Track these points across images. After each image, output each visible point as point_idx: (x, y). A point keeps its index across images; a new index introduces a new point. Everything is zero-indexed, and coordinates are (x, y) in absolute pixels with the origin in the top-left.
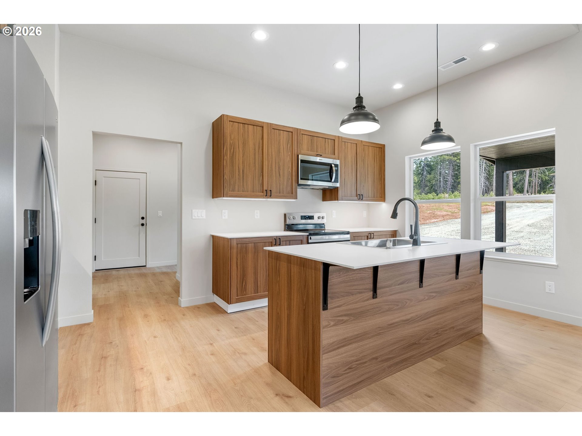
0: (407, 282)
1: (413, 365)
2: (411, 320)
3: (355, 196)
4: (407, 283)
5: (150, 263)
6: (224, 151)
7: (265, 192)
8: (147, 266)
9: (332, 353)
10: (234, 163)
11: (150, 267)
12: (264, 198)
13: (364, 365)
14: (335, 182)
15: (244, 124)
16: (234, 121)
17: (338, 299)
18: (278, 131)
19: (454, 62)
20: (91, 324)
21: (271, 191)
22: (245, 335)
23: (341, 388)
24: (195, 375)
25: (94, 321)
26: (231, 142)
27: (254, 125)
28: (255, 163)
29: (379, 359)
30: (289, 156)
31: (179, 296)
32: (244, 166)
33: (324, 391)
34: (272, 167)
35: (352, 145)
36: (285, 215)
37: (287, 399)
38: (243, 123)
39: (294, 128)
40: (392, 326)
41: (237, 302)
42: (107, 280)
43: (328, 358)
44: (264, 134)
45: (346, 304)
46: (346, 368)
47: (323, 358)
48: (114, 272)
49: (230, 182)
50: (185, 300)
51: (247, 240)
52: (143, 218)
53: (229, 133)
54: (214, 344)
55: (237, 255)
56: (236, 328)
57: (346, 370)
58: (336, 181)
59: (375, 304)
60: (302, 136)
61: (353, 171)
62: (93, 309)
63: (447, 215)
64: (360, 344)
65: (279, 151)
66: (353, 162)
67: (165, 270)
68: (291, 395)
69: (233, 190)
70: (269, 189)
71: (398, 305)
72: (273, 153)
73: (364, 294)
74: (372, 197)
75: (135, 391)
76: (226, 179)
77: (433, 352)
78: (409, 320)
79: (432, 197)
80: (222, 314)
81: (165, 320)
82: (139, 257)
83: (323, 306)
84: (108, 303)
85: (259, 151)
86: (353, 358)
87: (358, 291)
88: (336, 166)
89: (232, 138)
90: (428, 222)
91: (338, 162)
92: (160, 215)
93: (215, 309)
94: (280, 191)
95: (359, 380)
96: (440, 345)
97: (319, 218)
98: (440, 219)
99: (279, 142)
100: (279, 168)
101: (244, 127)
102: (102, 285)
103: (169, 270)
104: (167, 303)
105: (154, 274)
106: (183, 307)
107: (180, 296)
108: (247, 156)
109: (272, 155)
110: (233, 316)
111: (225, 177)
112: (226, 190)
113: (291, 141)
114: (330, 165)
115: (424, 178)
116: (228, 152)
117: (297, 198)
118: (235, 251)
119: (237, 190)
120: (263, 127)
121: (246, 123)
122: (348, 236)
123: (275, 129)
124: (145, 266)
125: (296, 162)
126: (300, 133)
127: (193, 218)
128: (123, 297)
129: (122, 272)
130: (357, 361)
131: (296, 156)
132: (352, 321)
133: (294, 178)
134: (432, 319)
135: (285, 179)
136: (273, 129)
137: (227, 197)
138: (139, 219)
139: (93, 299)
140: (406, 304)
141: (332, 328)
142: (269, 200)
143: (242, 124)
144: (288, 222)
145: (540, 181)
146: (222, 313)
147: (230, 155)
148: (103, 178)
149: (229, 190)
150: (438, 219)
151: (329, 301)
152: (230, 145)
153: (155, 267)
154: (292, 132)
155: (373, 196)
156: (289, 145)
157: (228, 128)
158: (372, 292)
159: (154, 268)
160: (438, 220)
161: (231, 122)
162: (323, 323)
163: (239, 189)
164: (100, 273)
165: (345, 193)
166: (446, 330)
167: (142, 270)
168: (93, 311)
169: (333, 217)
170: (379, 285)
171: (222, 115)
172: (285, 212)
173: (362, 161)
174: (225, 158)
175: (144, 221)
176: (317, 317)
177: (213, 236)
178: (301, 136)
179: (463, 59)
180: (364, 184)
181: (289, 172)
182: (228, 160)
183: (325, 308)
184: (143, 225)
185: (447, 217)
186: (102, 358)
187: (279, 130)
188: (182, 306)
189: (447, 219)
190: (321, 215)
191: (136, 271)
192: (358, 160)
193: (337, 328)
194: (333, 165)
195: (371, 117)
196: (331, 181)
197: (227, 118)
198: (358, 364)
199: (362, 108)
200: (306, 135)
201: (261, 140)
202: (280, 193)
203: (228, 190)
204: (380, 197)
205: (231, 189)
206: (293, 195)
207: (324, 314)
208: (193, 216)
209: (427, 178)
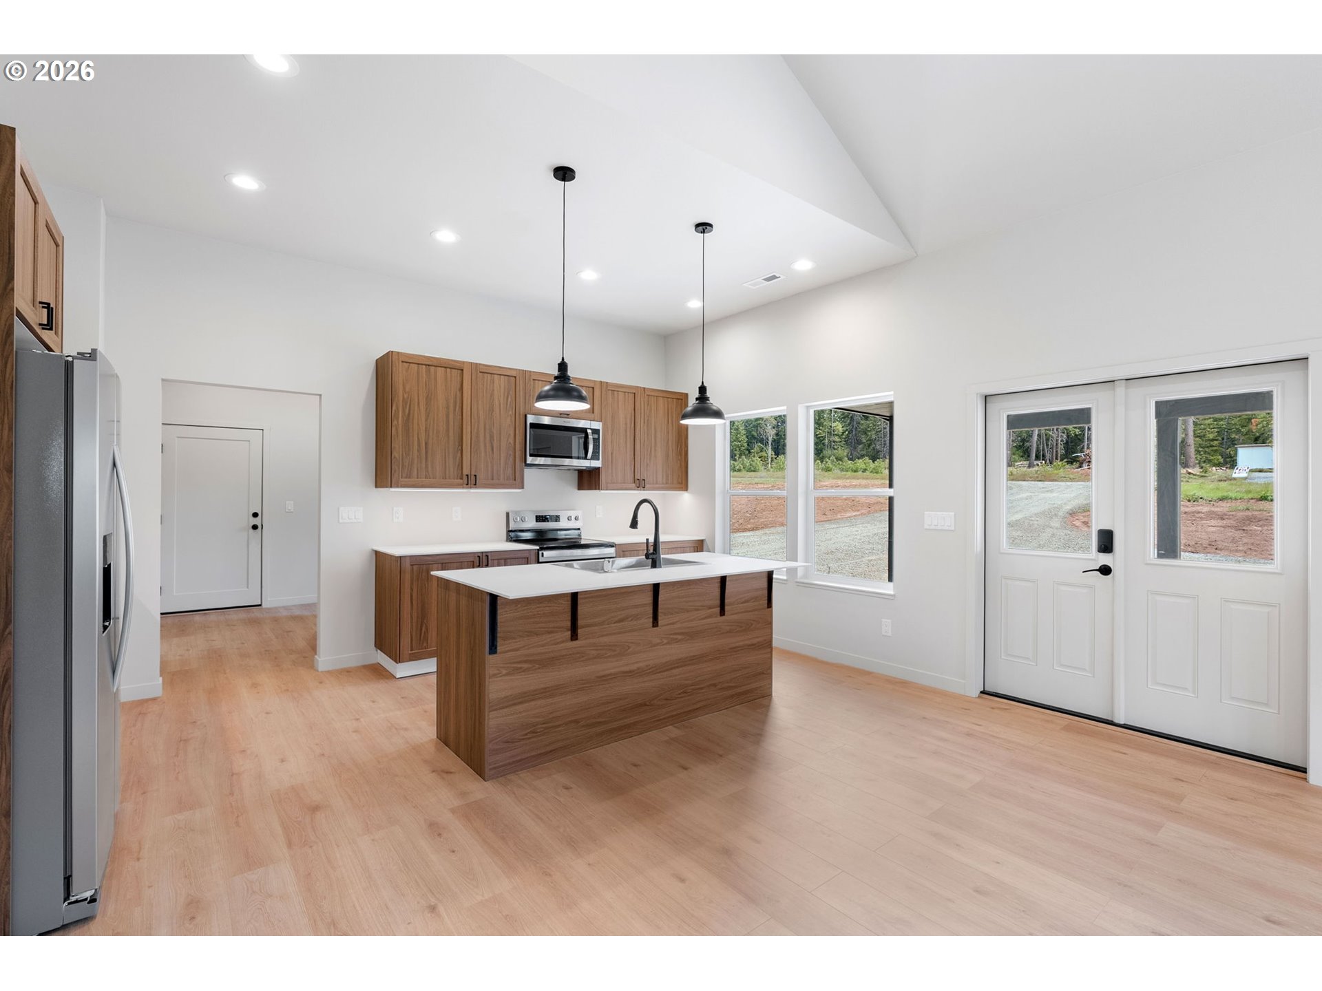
0: (630, 619)
1: (641, 734)
2: (636, 672)
3: (632, 481)
4: (632, 620)
5: (269, 599)
6: (393, 411)
7: (465, 478)
8: (264, 606)
9: (505, 710)
10: (411, 430)
11: (268, 606)
12: (463, 488)
13: (557, 730)
14: (592, 459)
15: (429, 365)
16: (412, 361)
17: (514, 641)
18: (489, 375)
19: (764, 279)
20: (159, 700)
21: (475, 476)
22: (414, 707)
23: (519, 758)
24: (323, 755)
25: (163, 694)
26: (406, 396)
27: (446, 368)
28: (448, 430)
29: (581, 723)
30: (509, 418)
31: (316, 654)
32: (429, 435)
33: (490, 761)
34: (478, 437)
35: (627, 397)
36: (508, 514)
37: (445, 775)
38: (426, 365)
39: (519, 370)
40: (603, 679)
41: (411, 660)
42: (183, 630)
43: (497, 717)
44: (464, 381)
45: (526, 647)
46: (526, 732)
47: (490, 716)
48: (197, 618)
49: (403, 463)
50: (325, 659)
51: (430, 558)
52: (255, 515)
53: (401, 381)
54: (362, 720)
55: (412, 584)
56: (403, 698)
57: (526, 734)
58: (595, 456)
59: (575, 648)
60: (534, 383)
61: (629, 440)
62: (161, 676)
63: (877, 503)
64: (549, 701)
65: (492, 410)
66: (629, 426)
67: (297, 612)
68: (452, 770)
69: (409, 476)
70: (473, 473)
71: (615, 651)
72: (481, 412)
73: (555, 634)
74: (663, 484)
75: (232, 775)
76: (395, 457)
77: (676, 719)
78: (633, 671)
79: (863, 466)
80: (387, 681)
81: (288, 690)
82: (248, 587)
83: (490, 649)
84: (187, 668)
85: (455, 410)
86: (537, 720)
87: (546, 629)
88: (596, 431)
89: (407, 390)
90: (840, 517)
91: (597, 425)
92: (290, 508)
93: (378, 672)
94: (493, 476)
95: (549, 749)
96: (690, 709)
97: (569, 519)
98: (863, 511)
99: (492, 395)
100: (492, 437)
101: (429, 370)
102: (175, 640)
103: (306, 613)
104: (294, 665)
105: (276, 620)
106: (322, 672)
107: (318, 653)
108: (434, 418)
109: (479, 418)
110: (402, 682)
111: (395, 454)
112: (396, 476)
113: (514, 393)
114: (584, 431)
115: (855, 425)
116: (400, 413)
117: (523, 488)
118: (407, 577)
119: (416, 476)
120: (462, 370)
121: (431, 364)
122: (611, 551)
123: (483, 372)
124: (260, 605)
125: (521, 429)
126: (530, 380)
127: (341, 521)
128: (215, 659)
129: (213, 616)
130: (544, 724)
131: (521, 416)
132: (536, 669)
133: (518, 453)
134: (675, 671)
135: (502, 455)
136: (481, 372)
137: (398, 487)
138: (249, 516)
139: (162, 662)
140: (627, 650)
141: (503, 678)
142: (473, 490)
143: (424, 366)
144: (512, 527)
145: (1065, 436)
146: (387, 678)
147: (402, 417)
148: (176, 439)
149: (402, 475)
150: (858, 511)
151: (499, 642)
152: (403, 402)
153: (280, 607)
154: (515, 377)
155: (664, 482)
156: (509, 400)
157: (400, 373)
158: (569, 632)
159: (276, 608)
160: (858, 513)
161: (405, 364)
162: (490, 670)
163: (419, 474)
164: (170, 619)
165: (612, 476)
166: (702, 688)
167: (253, 612)
168: (161, 679)
169: (598, 516)
170: (580, 622)
171: (389, 352)
172: (508, 510)
173: (644, 422)
174: (394, 424)
175: (257, 521)
176: (482, 664)
177: (376, 551)
178: (532, 383)
179: (774, 277)
180: (648, 462)
181: (510, 443)
182: (400, 426)
183: (493, 649)
184: (255, 527)
185: (877, 508)
186: (181, 741)
187: (491, 374)
188: (320, 670)
189: (876, 511)
190: (573, 514)
191: (242, 614)
192: (638, 420)
193: (512, 677)
194: (589, 431)
195: (575, 394)
196: (585, 458)
197: (398, 356)
198: (546, 728)
199: (565, 380)
200: (540, 382)
201: (458, 392)
202: (493, 479)
203: (399, 476)
204: (679, 483)
205: (404, 475)
206: (516, 481)
207: (491, 659)
208: (340, 518)
209: (860, 426)
